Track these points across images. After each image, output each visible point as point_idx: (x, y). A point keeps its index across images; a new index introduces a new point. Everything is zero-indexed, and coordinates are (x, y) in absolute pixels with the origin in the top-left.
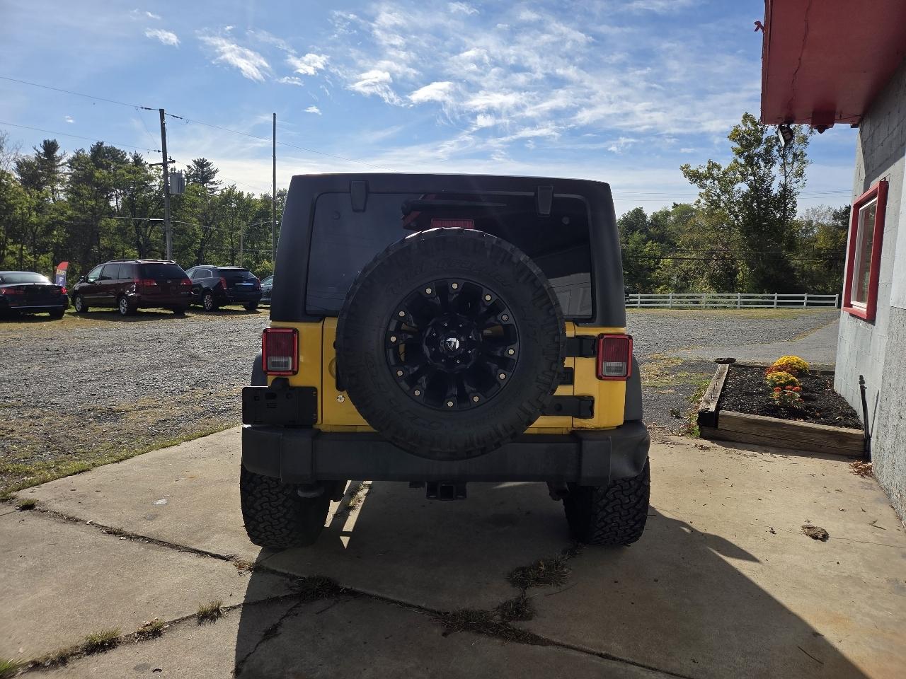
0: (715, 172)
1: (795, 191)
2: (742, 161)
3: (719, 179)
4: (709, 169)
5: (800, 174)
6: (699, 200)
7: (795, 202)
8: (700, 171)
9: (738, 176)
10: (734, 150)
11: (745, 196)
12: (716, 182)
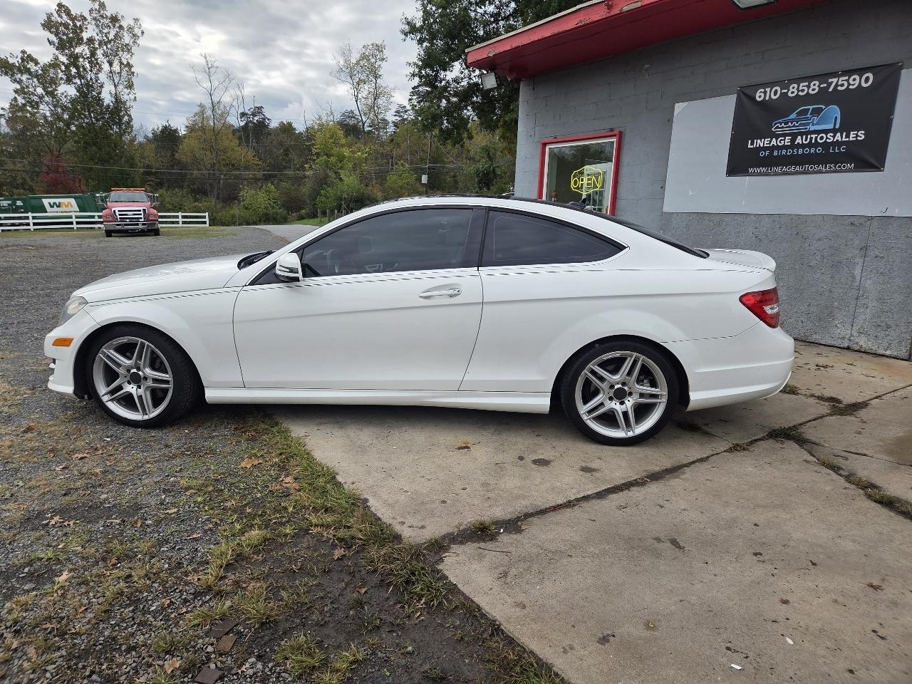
0: (31, 66)
1: (128, 104)
2: (63, 59)
3: (37, 76)
4: (22, 59)
5: (130, 86)
6: (15, 98)
7: (129, 116)
8: (11, 61)
9: (61, 75)
10: (51, 43)
11: (73, 101)
12: (35, 80)
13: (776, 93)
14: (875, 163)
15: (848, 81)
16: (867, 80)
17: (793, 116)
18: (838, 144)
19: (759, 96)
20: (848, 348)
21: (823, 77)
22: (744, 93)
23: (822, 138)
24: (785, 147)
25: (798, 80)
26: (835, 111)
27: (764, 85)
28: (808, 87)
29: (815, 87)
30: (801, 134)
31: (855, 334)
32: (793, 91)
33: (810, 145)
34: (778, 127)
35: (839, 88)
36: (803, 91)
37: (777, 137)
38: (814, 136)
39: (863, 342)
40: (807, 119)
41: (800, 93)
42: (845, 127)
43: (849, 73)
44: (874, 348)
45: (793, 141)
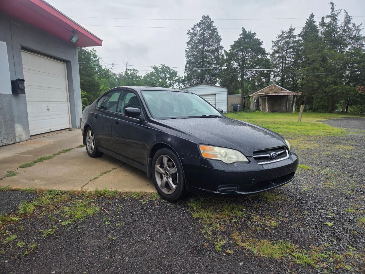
20: (3, 146)
31: (2, 139)
39: (6, 142)
44: (8, 143)
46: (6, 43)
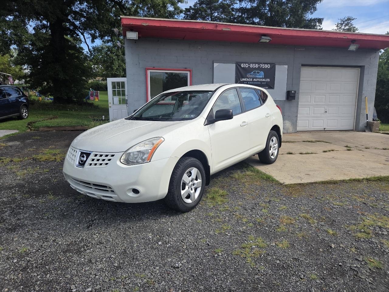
13: (247, 66)
14: (272, 87)
15: (265, 65)
16: (269, 66)
17: (252, 73)
18: (264, 82)
19: (242, 66)
21: (259, 63)
22: (238, 64)
23: (260, 80)
24: (251, 81)
25: (253, 63)
26: (262, 73)
27: (244, 63)
28: (255, 66)
29: (257, 66)
30: (255, 78)
32: (251, 66)
33: (257, 81)
34: (248, 76)
35: (263, 67)
36: (254, 66)
37: (249, 78)
38: (258, 79)
40: (256, 74)
41: (253, 67)
42: (265, 77)
43: (265, 64)
45: (253, 80)
46: (287, 66)
